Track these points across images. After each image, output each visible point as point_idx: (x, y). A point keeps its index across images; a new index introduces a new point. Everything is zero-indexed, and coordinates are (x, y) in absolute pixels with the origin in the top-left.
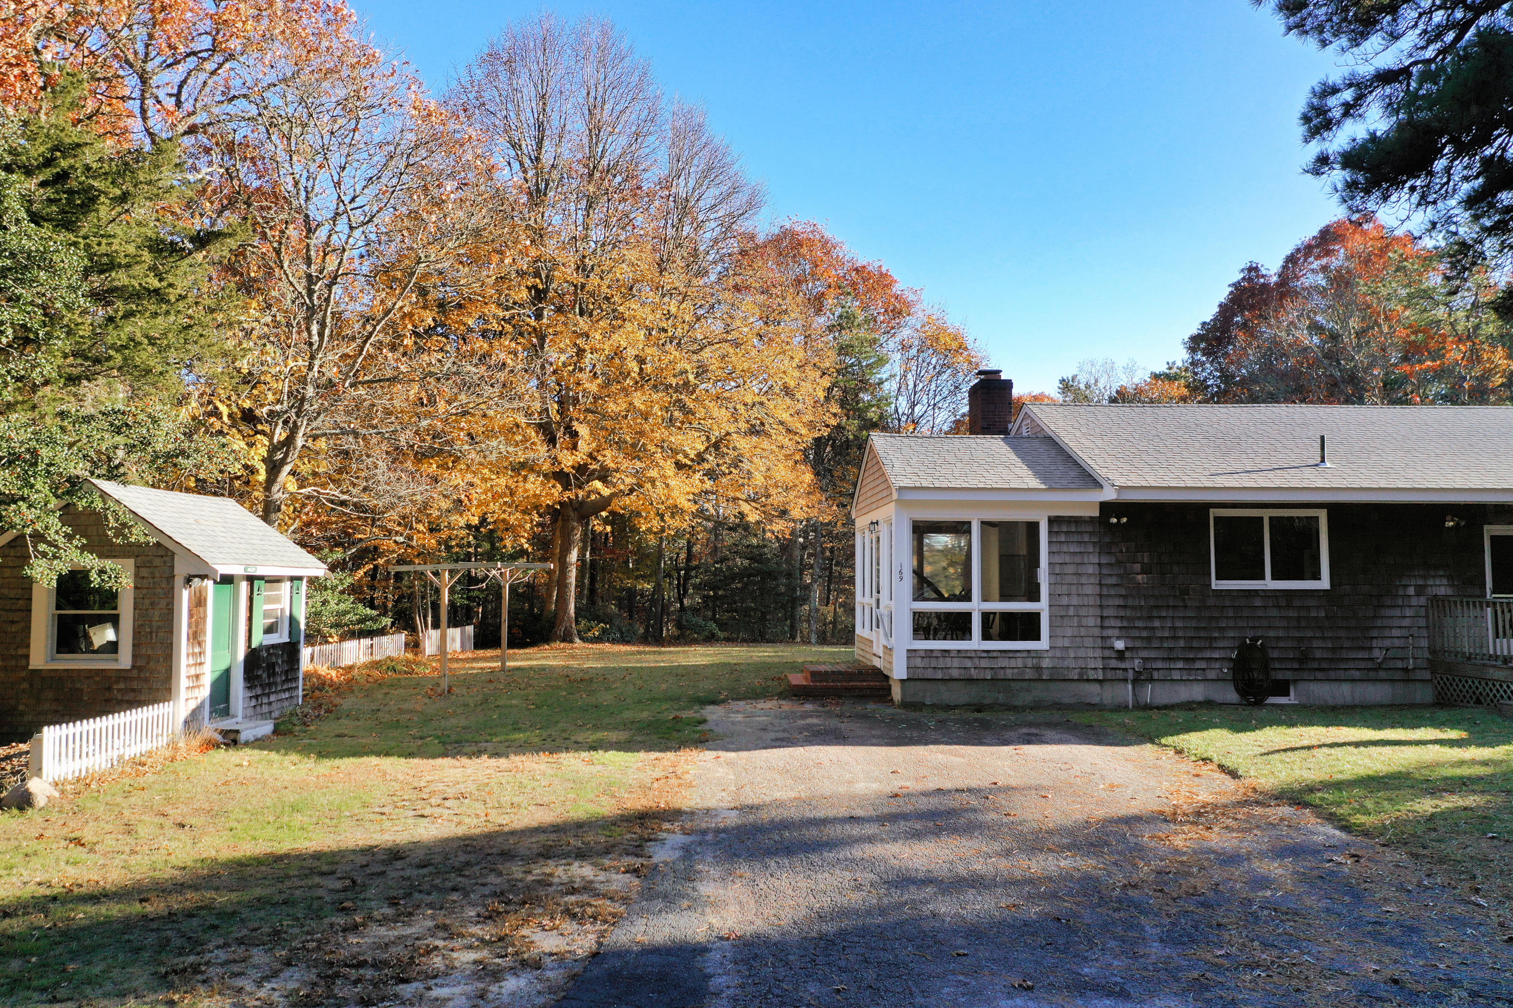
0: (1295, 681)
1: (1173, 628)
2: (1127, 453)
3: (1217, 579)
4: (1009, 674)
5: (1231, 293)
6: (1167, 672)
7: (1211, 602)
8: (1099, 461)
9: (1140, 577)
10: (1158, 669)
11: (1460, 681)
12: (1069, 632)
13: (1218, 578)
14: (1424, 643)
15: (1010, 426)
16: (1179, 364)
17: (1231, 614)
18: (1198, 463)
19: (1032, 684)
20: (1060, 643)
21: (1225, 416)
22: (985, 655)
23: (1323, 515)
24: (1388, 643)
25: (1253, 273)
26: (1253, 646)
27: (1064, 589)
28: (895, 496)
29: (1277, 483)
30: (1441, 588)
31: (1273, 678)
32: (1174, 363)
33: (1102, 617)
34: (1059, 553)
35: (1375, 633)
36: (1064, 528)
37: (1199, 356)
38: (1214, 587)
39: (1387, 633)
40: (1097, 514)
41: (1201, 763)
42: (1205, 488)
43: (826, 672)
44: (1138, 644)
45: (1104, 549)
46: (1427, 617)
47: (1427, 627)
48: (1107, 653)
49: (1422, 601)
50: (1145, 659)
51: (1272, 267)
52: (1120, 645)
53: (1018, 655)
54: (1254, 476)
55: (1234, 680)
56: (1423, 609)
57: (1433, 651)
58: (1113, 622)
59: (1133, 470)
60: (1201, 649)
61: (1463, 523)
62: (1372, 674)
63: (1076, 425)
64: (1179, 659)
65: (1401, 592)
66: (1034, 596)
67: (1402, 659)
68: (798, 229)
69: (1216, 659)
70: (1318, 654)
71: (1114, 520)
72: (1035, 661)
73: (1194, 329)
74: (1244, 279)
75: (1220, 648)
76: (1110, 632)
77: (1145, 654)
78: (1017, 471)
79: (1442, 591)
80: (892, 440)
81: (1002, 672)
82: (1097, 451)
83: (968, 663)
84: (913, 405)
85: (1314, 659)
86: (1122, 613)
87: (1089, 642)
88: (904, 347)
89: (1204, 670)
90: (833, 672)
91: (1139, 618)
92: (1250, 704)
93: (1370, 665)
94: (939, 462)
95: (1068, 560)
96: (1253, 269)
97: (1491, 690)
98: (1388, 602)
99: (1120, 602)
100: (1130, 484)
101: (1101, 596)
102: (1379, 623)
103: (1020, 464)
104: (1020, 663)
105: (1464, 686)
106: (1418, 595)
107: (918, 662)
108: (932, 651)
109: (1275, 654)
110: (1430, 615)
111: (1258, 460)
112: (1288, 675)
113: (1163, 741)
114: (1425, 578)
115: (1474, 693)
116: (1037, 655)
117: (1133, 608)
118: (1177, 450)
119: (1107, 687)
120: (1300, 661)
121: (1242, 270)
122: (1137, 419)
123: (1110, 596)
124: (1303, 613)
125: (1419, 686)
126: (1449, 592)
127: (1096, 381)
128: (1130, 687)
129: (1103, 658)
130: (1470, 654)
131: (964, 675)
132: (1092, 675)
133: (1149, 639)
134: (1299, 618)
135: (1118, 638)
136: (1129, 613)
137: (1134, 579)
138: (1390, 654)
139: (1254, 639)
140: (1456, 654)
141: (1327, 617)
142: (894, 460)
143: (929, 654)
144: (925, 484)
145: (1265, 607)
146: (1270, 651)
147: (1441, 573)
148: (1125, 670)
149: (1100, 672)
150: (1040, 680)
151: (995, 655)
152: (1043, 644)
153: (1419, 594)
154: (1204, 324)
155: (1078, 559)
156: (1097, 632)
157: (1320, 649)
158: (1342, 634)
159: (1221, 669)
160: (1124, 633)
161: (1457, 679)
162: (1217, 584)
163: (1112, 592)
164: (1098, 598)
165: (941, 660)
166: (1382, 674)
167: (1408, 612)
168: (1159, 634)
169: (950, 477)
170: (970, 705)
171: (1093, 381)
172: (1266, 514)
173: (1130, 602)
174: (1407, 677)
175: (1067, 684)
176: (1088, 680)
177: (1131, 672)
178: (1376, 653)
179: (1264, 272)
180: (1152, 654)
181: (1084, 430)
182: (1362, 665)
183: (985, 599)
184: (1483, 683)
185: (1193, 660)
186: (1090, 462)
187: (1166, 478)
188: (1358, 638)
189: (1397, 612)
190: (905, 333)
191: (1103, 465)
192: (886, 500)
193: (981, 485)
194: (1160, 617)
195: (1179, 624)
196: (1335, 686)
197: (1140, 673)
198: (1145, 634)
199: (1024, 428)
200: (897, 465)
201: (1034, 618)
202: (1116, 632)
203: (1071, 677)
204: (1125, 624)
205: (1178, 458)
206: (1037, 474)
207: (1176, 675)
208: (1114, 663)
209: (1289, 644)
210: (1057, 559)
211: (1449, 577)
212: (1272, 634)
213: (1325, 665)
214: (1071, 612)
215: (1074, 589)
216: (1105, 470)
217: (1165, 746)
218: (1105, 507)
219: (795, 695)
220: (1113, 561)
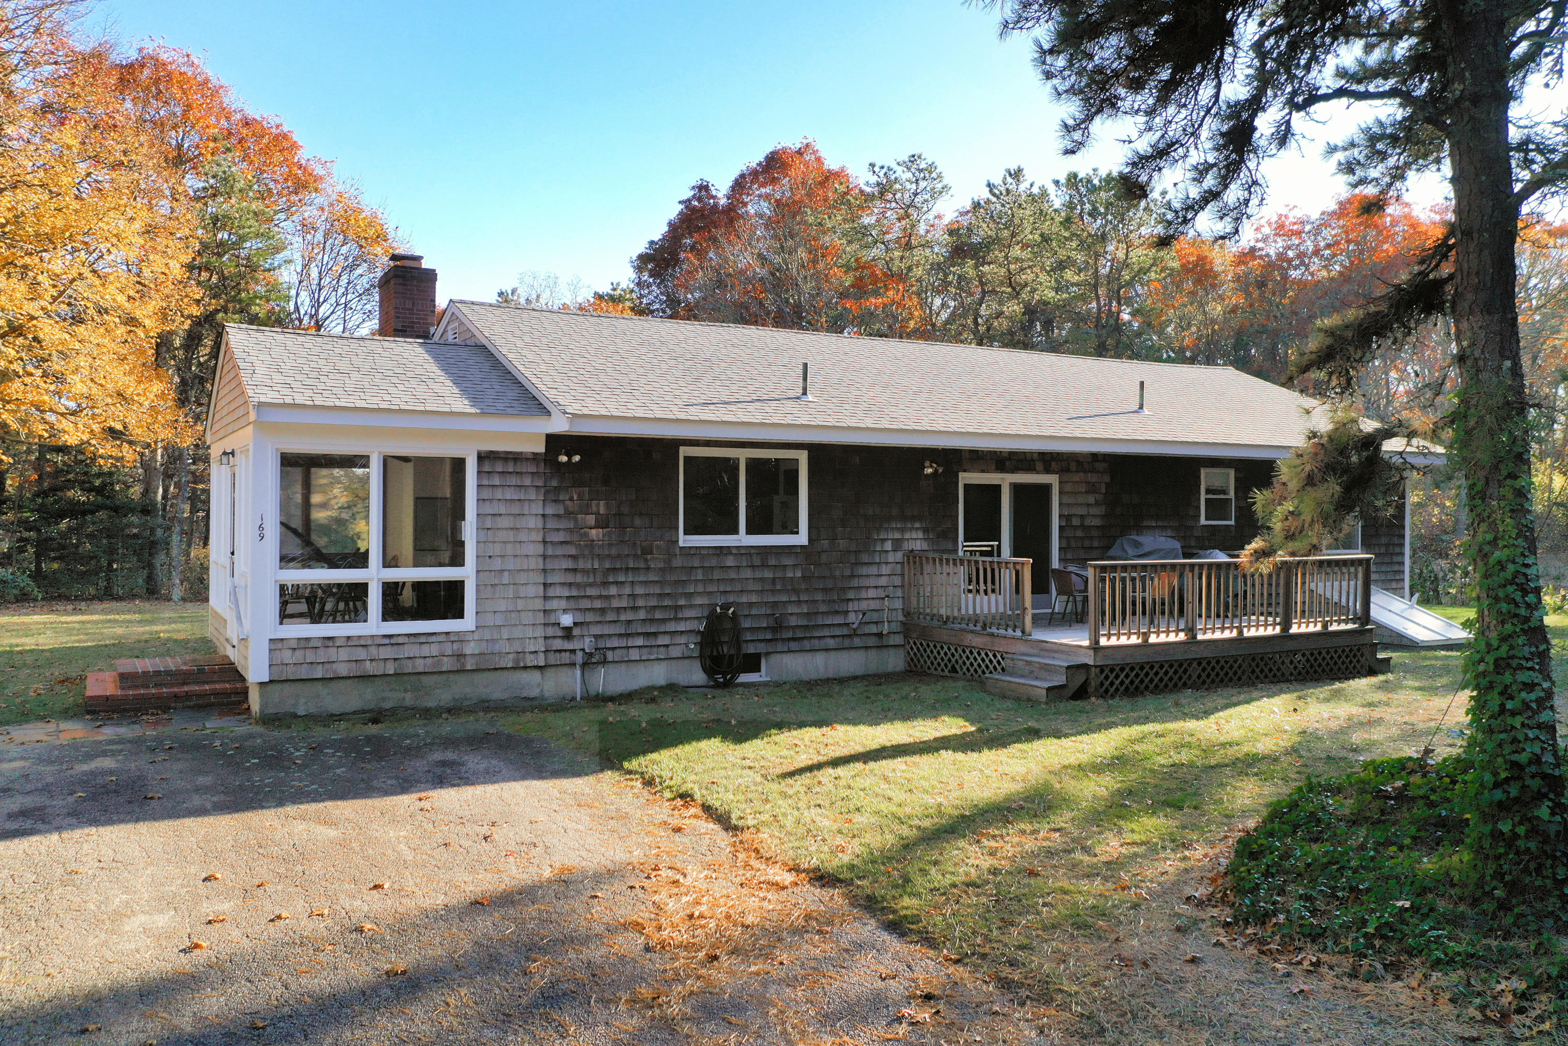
0: (768, 654)
1: (633, 596)
2: (581, 371)
3: (685, 534)
4: (420, 666)
5: (681, 213)
6: (624, 651)
7: (677, 562)
8: (546, 379)
9: (594, 532)
10: (614, 649)
11: (935, 647)
12: (502, 606)
13: (686, 532)
14: (898, 604)
15: (432, 330)
16: (624, 285)
17: (700, 577)
18: (667, 389)
19: (452, 677)
20: (490, 620)
21: (693, 335)
22: (387, 641)
23: (803, 457)
24: (864, 605)
25: (703, 193)
26: (723, 615)
27: (497, 549)
28: (252, 416)
29: (758, 418)
30: (916, 541)
31: (744, 651)
32: (618, 284)
33: (545, 585)
34: (491, 500)
35: (851, 595)
36: (499, 468)
37: (645, 277)
38: (681, 544)
39: (863, 594)
40: (543, 450)
41: (679, 802)
42: (678, 421)
43: (145, 673)
44: (590, 617)
45: (551, 495)
46: (903, 575)
47: (903, 586)
48: (550, 631)
49: (899, 556)
50: (596, 636)
51: (721, 188)
52: (567, 620)
53: (433, 639)
54: (732, 407)
55: (701, 657)
56: (899, 566)
57: (907, 614)
58: (558, 591)
59: (589, 393)
60: (664, 621)
61: (940, 470)
62: (847, 643)
63: (518, 332)
64: (639, 634)
65: (878, 548)
66: (457, 560)
67: (876, 623)
68: (164, 57)
69: (682, 632)
70: (793, 621)
71: (564, 459)
72: (455, 646)
73: (641, 247)
74: (694, 196)
75: (686, 619)
76: (554, 605)
77: (596, 630)
78: (437, 387)
79: (918, 545)
80: (258, 335)
81: (410, 663)
82: (543, 367)
83: (361, 654)
84: (317, 304)
85: (789, 628)
86: (570, 578)
87: (527, 618)
88: (306, 227)
89: (667, 646)
90: (157, 673)
91: (591, 585)
92: (717, 686)
93: (845, 631)
94: (326, 369)
95: (502, 510)
96: (703, 188)
97: (968, 658)
98: (865, 558)
99: (570, 564)
100: (586, 411)
101: (545, 557)
102: (855, 583)
103: (442, 379)
104: (434, 650)
105: (939, 653)
106: (895, 550)
107: (287, 657)
108: (308, 639)
109: (746, 624)
110: (906, 572)
111: (734, 388)
112: (761, 648)
113: (626, 765)
114: (902, 530)
115: (949, 660)
116: (459, 638)
117: (585, 572)
118: (641, 371)
119: (550, 673)
120: (774, 629)
121: (693, 188)
122: (592, 331)
123: (556, 556)
124: (779, 574)
125: (892, 652)
126: (925, 547)
127: (538, 296)
128: (578, 672)
129: (545, 638)
130: (948, 617)
131: (355, 670)
132: (530, 660)
133: (602, 611)
134: (774, 580)
135: (565, 611)
136: (579, 578)
137: (586, 534)
138: (867, 618)
139: (725, 607)
140: (933, 616)
141: (803, 577)
142: (257, 363)
143: (302, 644)
144: (300, 399)
145: (738, 567)
146: (742, 620)
147: (917, 525)
148: (573, 651)
149: (542, 656)
150: (462, 671)
151: (400, 640)
152: (467, 623)
153: (896, 548)
154: (652, 243)
155: (515, 509)
156: (539, 604)
157: (795, 614)
158: (819, 597)
159: (686, 645)
160: (572, 604)
161: (931, 645)
162: (686, 540)
163: (559, 551)
164: (540, 560)
165: (321, 652)
166: (857, 641)
167: (885, 570)
168: (616, 604)
169: (340, 391)
170: (364, 712)
171: (534, 296)
172: (743, 455)
173: (581, 564)
174: (880, 642)
175: (498, 673)
176: (525, 668)
177: (580, 654)
178: (852, 618)
179: (714, 193)
180: (607, 630)
181: (527, 339)
182: (838, 632)
183: (389, 562)
184: (960, 650)
185: (655, 634)
186: (534, 380)
187: (630, 406)
188: (834, 601)
189: (873, 570)
190: (309, 212)
191: (551, 385)
192: (243, 422)
193: (384, 405)
194: (616, 583)
195: (639, 590)
196: (807, 657)
197: (591, 655)
198: (598, 604)
199: (450, 333)
200: (261, 370)
201: (456, 587)
202: (563, 604)
203: (502, 665)
204: (574, 593)
205: (643, 381)
206: (464, 391)
207: (634, 655)
208: (558, 644)
209: (763, 611)
210: (488, 509)
211: (926, 530)
212: (744, 599)
213: (799, 634)
214: (506, 578)
215: (509, 550)
216: (554, 392)
217: (630, 772)
218: (553, 441)
219: (89, 712)
220: (562, 512)
